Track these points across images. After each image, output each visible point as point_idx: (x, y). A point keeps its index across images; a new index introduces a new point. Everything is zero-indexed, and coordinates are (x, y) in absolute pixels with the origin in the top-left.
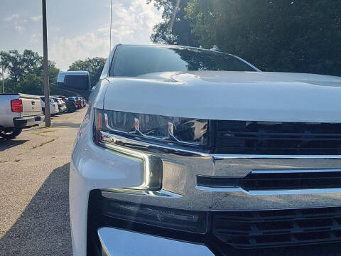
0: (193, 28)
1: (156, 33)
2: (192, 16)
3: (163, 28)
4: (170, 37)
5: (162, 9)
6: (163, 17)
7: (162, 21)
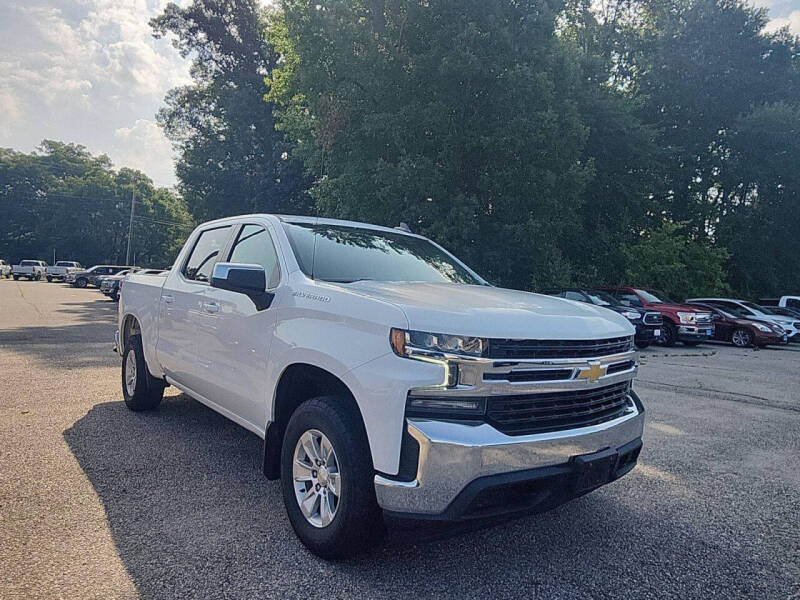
0: (278, 120)
1: (172, 108)
2: (282, 98)
3: (192, 97)
4: (208, 122)
5: (194, 54)
6: (192, 73)
7: (190, 82)
